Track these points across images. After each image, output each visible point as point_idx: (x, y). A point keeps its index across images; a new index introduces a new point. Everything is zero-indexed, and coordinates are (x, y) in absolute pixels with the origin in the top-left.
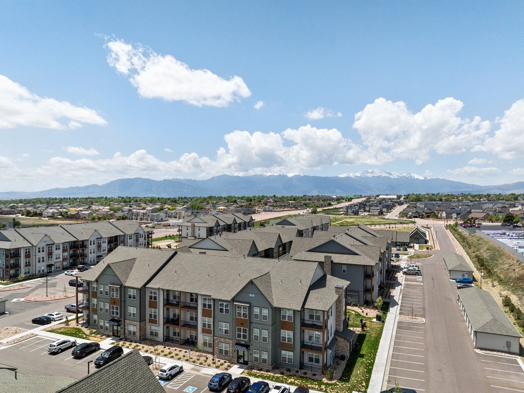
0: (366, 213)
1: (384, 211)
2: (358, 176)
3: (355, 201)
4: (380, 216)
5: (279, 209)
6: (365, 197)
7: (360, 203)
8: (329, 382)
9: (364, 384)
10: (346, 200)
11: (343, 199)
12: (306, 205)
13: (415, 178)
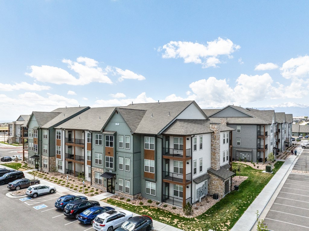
8: (186, 217)
9: (228, 223)
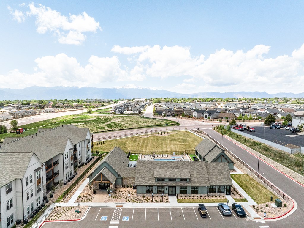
0: (129, 112)
1: (141, 110)
2: (121, 88)
3: (120, 103)
4: (140, 115)
5: (63, 110)
6: (126, 100)
7: (124, 104)
10: (114, 102)
11: (112, 101)
12: (85, 106)
13: (152, 89)
